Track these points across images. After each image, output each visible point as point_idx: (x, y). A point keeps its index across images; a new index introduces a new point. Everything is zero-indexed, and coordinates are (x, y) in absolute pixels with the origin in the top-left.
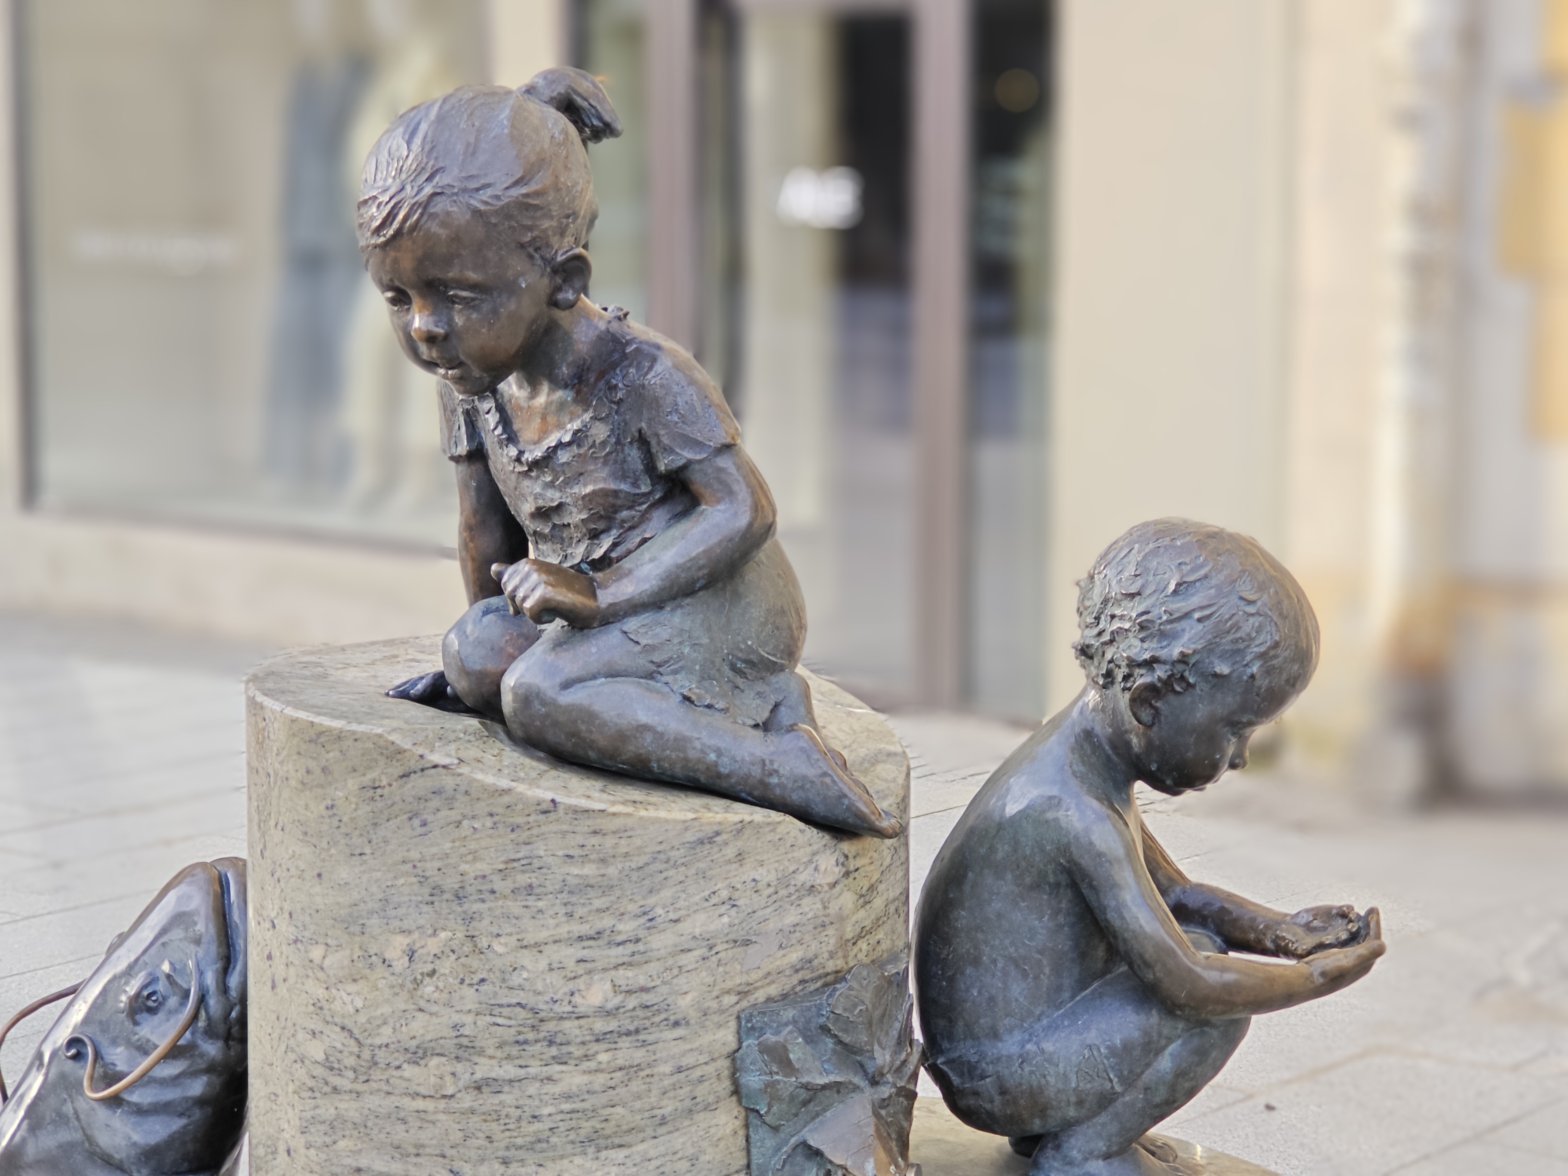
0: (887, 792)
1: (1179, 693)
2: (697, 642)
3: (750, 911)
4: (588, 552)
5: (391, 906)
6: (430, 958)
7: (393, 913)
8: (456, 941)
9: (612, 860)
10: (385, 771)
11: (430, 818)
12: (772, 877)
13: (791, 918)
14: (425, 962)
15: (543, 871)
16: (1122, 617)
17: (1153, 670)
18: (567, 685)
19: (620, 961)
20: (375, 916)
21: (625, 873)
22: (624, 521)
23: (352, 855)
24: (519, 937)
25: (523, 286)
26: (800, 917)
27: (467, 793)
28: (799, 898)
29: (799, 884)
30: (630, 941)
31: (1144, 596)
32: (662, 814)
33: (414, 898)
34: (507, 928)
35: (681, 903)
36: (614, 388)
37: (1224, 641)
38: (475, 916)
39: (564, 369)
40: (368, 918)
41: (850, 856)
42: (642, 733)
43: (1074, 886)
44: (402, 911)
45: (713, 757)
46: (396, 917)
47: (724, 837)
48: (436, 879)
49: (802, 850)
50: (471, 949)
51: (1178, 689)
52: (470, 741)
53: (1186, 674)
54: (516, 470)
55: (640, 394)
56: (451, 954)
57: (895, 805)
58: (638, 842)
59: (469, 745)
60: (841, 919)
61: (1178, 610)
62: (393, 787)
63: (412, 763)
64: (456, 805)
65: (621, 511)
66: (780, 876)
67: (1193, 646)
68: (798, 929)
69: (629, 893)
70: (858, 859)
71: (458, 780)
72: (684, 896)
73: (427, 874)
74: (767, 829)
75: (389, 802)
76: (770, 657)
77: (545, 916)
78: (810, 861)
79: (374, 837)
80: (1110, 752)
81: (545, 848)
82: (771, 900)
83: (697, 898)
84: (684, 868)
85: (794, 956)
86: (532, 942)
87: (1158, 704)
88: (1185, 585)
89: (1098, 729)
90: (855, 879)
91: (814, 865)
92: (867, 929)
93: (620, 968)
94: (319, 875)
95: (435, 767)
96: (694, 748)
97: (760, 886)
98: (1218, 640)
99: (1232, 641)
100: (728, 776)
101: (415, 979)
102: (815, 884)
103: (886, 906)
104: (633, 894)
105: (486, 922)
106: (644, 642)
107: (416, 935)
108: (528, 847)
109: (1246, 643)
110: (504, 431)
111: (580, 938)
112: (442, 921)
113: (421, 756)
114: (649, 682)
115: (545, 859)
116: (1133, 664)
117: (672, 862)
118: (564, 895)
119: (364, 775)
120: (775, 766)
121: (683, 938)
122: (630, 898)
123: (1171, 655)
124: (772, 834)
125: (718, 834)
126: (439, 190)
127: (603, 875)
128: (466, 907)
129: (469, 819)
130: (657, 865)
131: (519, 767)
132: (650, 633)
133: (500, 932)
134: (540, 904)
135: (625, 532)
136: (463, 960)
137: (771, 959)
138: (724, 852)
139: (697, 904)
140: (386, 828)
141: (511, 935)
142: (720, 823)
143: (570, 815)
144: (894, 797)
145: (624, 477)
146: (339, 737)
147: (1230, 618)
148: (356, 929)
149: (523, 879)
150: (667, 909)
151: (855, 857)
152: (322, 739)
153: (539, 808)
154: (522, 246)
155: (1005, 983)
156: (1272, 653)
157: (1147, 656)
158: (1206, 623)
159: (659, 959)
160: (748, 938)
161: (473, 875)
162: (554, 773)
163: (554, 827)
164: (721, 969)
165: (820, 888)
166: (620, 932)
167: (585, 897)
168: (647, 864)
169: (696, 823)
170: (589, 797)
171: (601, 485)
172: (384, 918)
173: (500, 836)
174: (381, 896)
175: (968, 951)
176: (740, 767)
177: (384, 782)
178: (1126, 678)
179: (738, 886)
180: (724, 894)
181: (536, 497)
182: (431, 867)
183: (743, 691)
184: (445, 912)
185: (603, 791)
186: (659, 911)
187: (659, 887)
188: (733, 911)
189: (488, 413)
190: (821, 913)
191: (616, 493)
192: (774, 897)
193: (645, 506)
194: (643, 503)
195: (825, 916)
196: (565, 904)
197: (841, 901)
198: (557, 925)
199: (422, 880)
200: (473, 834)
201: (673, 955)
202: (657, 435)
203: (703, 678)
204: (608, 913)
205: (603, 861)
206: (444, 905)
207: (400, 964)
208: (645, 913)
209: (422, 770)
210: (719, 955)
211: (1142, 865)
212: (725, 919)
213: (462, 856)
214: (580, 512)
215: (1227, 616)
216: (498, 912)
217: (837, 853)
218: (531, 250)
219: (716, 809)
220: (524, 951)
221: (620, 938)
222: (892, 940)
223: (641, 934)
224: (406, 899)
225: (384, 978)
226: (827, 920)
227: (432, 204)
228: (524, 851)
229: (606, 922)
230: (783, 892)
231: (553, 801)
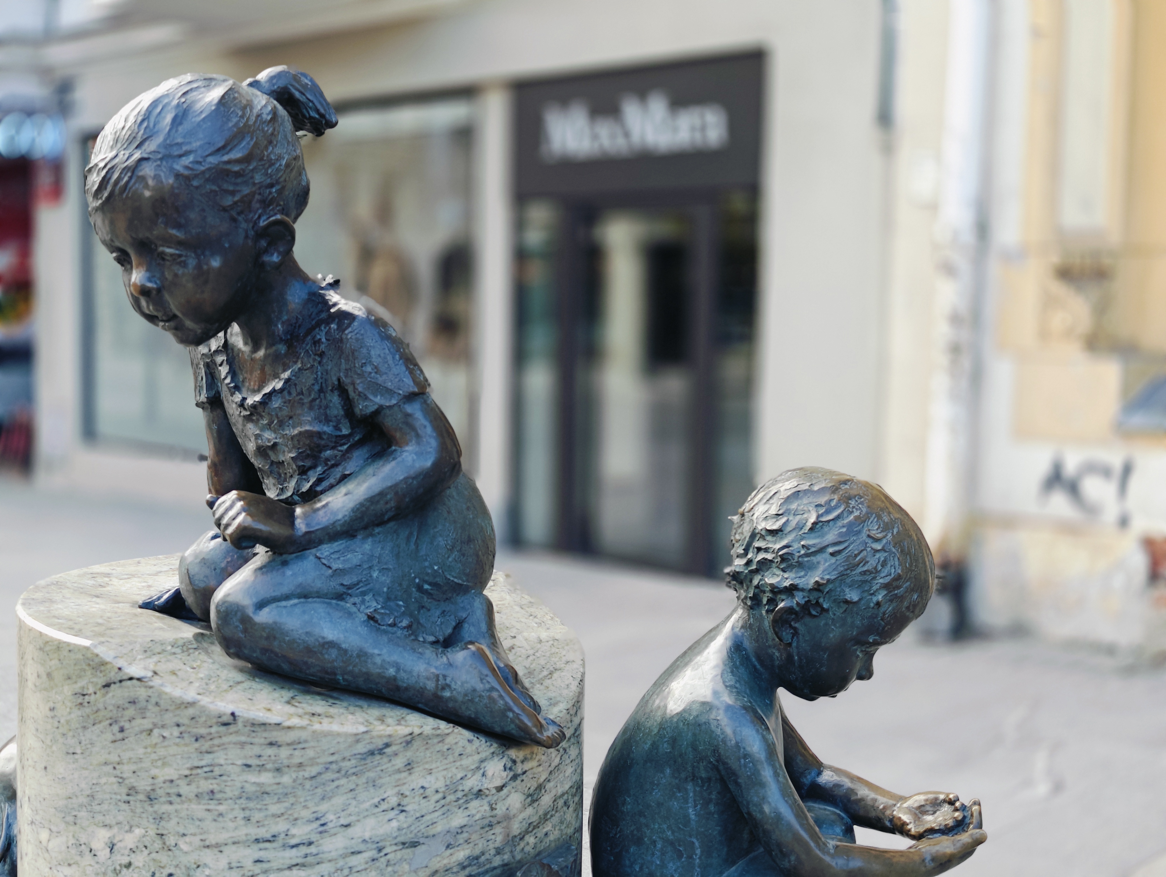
0: (558, 699)
1: (815, 616)
2: (385, 567)
3: (418, 815)
4: (298, 485)
5: (96, 802)
6: (127, 852)
7: (97, 808)
8: (148, 838)
9: (286, 770)
10: (92, 680)
11: (127, 725)
12: (440, 784)
13: (458, 819)
14: (123, 855)
15: (224, 778)
16: (766, 550)
17: (793, 596)
18: (260, 605)
19: (294, 862)
20: (84, 809)
21: (299, 782)
22: (327, 460)
23: (68, 753)
24: (203, 837)
25: (227, 245)
26: (467, 819)
27: (157, 704)
28: (467, 802)
29: (467, 789)
30: (304, 844)
31: (785, 532)
32: (335, 727)
33: (114, 796)
34: (192, 829)
35: (352, 809)
36: (317, 342)
37: (854, 573)
38: (164, 816)
39: (280, 326)
40: (79, 811)
41: (518, 760)
42: (328, 649)
43: (722, 781)
44: (105, 807)
45: (392, 671)
46: (100, 812)
47: (394, 748)
48: (132, 780)
49: (470, 758)
50: (160, 846)
51: (814, 613)
52: (174, 654)
53: (821, 600)
54: (242, 414)
55: (339, 346)
56: (144, 849)
57: (565, 711)
58: (310, 753)
59: (171, 657)
60: (508, 818)
61: (814, 545)
62: (97, 695)
63: (113, 674)
64: (148, 714)
65: (326, 451)
66: (448, 783)
67: (827, 577)
68: (465, 829)
69: (302, 800)
70: (525, 763)
71: (150, 692)
72: (354, 803)
73: (124, 776)
74: (436, 741)
75: (95, 709)
76: (456, 580)
77: (225, 819)
78: (478, 768)
79: (83, 738)
80: (756, 663)
81: (225, 757)
82: (439, 805)
83: (367, 805)
84: (354, 777)
85: (461, 854)
86: (214, 842)
87: (797, 625)
88: (821, 524)
89: (747, 644)
90: (522, 781)
91: (481, 771)
92: (535, 824)
93: (294, 868)
94: (46, 768)
95: (131, 679)
96: (375, 664)
97: (428, 792)
98: (849, 571)
99: (860, 573)
100: (407, 689)
101: (115, 869)
102: (482, 788)
103: (555, 801)
104: (306, 801)
105: (174, 822)
106: (335, 566)
107: (115, 830)
108: (210, 756)
109: (873, 575)
110: (232, 380)
111: (257, 841)
112: (137, 819)
113: (120, 669)
114: (339, 602)
115: (225, 767)
116: (776, 591)
117: (343, 772)
118: (242, 801)
119: (76, 682)
120: (448, 681)
121: (353, 841)
122: (303, 804)
123: (808, 584)
124: (440, 744)
125: (387, 745)
126: (146, 156)
127: (279, 784)
128: (156, 807)
129: (159, 728)
130: (328, 774)
131: (213, 679)
132: (342, 558)
133: (186, 832)
134: (221, 808)
135: (329, 469)
136: (154, 855)
137: (438, 859)
138: (393, 762)
139: (367, 810)
140: (92, 731)
141: (194, 835)
142: (390, 736)
143: (248, 728)
144: (565, 703)
145: (327, 420)
146: (58, 647)
147: (859, 554)
148: (70, 819)
149: (206, 786)
150: (338, 815)
151: (522, 762)
152: (47, 648)
153: (220, 720)
154: (225, 209)
155: (662, 861)
156: (895, 584)
157: (787, 584)
158: (838, 557)
159: (330, 861)
160: (416, 840)
161: (161, 779)
162: (248, 684)
163: (233, 738)
164: (390, 869)
165: (487, 792)
166: (294, 836)
167: (261, 803)
168: (320, 774)
169: (367, 736)
170: (269, 710)
171: (308, 428)
172: (91, 812)
173: (186, 745)
174: (89, 792)
175: (632, 831)
176: (416, 682)
177: (91, 690)
178: (770, 601)
179: (407, 793)
180: (394, 801)
181: (257, 437)
182: (127, 769)
183: (429, 610)
184: (139, 810)
185: (288, 702)
186: (330, 817)
187: (331, 794)
188: (402, 816)
189: (221, 365)
190: (488, 815)
191: (319, 435)
192: (443, 802)
193: (346, 447)
194: (344, 444)
195: (492, 816)
196: (243, 809)
197: (509, 801)
198: (236, 828)
199: (121, 780)
200: (163, 741)
201: (344, 856)
202: (353, 384)
203: (389, 599)
204: (283, 818)
205: (278, 770)
206: (138, 804)
207: (104, 854)
208: (317, 819)
209: (121, 681)
210: (388, 857)
211: (781, 766)
212: (394, 824)
213: (153, 761)
214: (290, 452)
215: (856, 552)
216: (183, 814)
217: (504, 759)
218: (234, 213)
219: (390, 721)
220: (207, 850)
221: (293, 842)
222: (560, 830)
223: (314, 837)
224: (108, 796)
225: (90, 865)
226: (494, 820)
227: (140, 168)
228: (207, 759)
229: (280, 826)
230: (451, 798)
231: (233, 714)
